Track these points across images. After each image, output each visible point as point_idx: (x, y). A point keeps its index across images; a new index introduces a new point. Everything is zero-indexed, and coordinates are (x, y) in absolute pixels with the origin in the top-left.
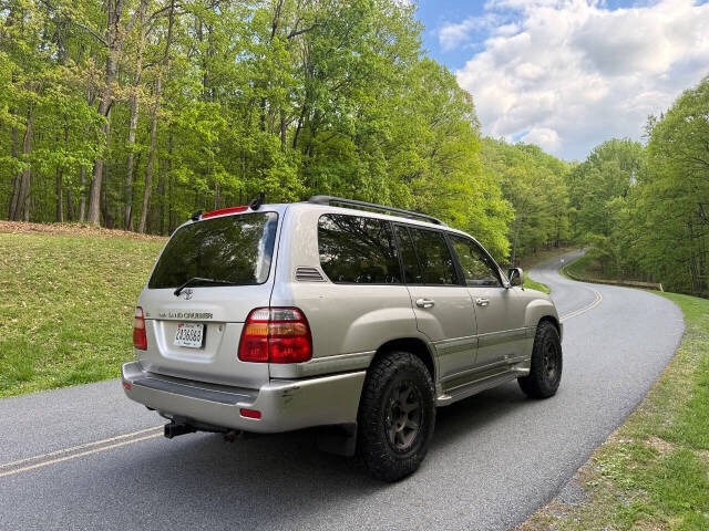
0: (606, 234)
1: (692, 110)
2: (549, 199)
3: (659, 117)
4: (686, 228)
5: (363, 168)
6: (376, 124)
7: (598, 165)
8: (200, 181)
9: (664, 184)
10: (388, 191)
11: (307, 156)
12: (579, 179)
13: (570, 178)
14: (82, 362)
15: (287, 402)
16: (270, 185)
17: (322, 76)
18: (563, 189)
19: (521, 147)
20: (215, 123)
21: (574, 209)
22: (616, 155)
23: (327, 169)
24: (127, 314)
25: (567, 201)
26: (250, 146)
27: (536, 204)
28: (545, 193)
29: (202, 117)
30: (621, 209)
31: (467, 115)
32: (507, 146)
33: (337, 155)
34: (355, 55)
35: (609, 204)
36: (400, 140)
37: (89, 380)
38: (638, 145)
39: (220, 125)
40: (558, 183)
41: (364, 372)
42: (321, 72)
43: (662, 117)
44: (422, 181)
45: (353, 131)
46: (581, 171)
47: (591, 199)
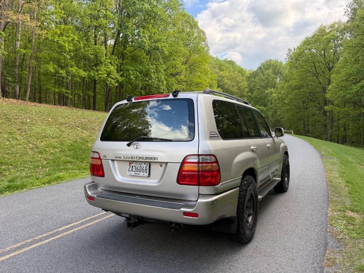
0: (265, 106)
1: (308, 47)
2: (239, 88)
3: (293, 49)
4: (302, 104)
5: (152, 68)
6: (159, 45)
7: (262, 72)
8: (61, 72)
9: (294, 83)
10: (165, 82)
11: (121, 60)
12: (253, 79)
13: (249, 78)
14: (10, 177)
15: (213, 208)
16: (101, 76)
17: (129, 16)
18: (245, 84)
19: (226, 61)
20: (70, 39)
21: (250, 94)
22: (271, 67)
23: (133, 68)
24: (32, 149)
25: (247, 90)
26: (90, 53)
27: (233, 91)
28: (237, 85)
29: (62, 34)
30: (273, 94)
31: (203, 43)
32: (219, 60)
33: (137, 60)
34: (147, 6)
35: (267, 92)
36: (171, 54)
37: (17, 188)
38: (281, 63)
39: (73, 40)
40: (243, 80)
41: (238, 188)
42: (128, 14)
43: (294, 50)
44: (182, 77)
45: (147, 48)
46: (254, 75)
47: (258, 89)
